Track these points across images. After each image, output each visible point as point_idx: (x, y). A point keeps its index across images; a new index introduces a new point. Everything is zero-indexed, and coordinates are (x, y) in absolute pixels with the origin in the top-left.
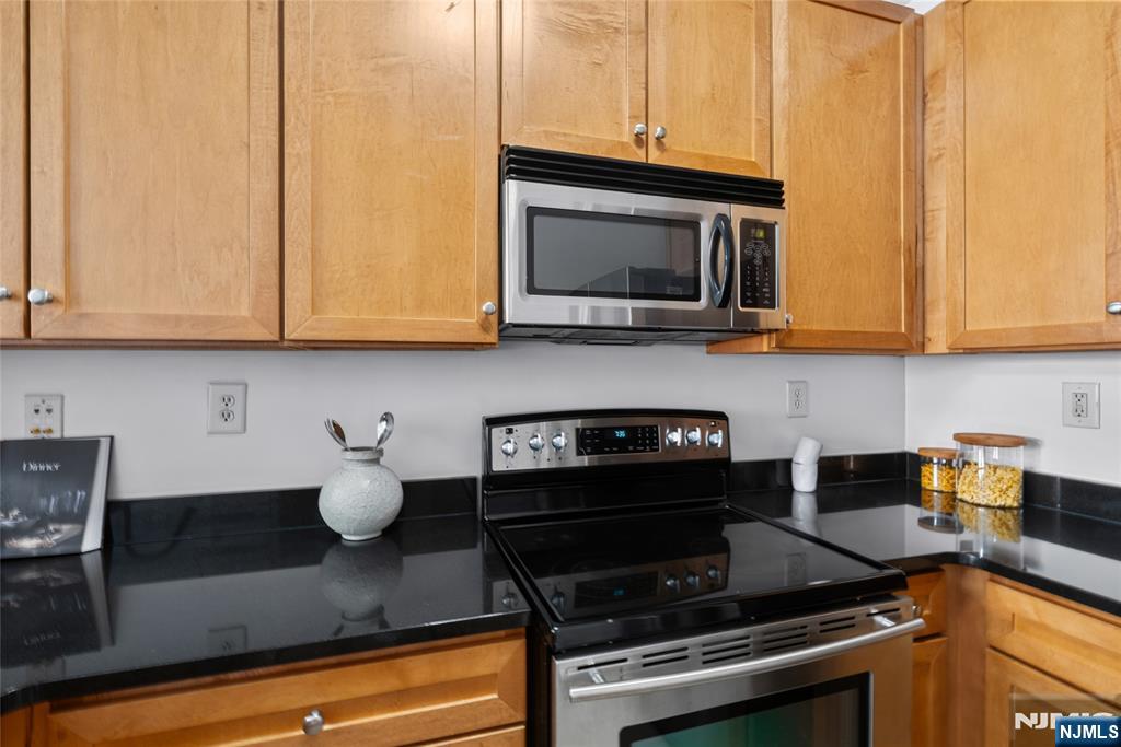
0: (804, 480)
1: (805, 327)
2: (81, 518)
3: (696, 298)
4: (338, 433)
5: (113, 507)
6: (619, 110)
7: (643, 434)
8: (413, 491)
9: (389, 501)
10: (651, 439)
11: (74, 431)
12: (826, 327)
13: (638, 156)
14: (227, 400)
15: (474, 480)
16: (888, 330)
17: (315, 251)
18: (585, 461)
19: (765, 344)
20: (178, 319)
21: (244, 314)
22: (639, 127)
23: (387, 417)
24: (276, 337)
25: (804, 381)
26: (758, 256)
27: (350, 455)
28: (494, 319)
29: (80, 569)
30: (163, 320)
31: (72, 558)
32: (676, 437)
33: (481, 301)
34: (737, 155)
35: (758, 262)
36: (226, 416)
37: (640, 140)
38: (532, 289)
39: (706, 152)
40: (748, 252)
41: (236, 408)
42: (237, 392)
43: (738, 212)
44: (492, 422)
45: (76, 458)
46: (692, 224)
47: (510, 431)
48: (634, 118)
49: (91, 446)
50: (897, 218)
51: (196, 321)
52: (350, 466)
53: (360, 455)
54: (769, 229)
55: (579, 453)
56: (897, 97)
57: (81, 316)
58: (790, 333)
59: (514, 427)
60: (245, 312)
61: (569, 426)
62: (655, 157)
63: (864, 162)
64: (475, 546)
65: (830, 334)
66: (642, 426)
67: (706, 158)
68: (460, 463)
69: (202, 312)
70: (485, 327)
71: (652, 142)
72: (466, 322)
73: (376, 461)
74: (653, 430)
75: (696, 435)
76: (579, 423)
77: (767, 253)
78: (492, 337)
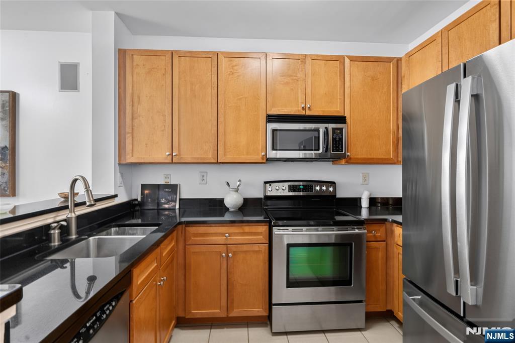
0: (365, 204)
1: (356, 157)
2: (175, 202)
3: (318, 150)
4: (228, 184)
5: (180, 199)
6: (298, 101)
7: (308, 187)
8: (246, 200)
9: (240, 201)
10: (311, 189)
11: (173, 182)
12: (363, 157)
13: (303, 113)
14: (203, 176)
15: (262, 198)
16: (386, 157)
17: (225, 142)
18: (291, 194)
19: (343, 161)
20: (198, 158)
21: (210, 157)
22: (303, 105)
23: (240, 181)
24: (216, 162)
25: (368, 173)
26: (337, 137)
27: (231, 189)
28: (265, 157)
29: (175, 212)
30: (195, 158)
31: (174, 209)
32: (318, 188)
33: (262, 152)
34: (333, 110)
35: (337, 139)
36: (203, 180)
37: (303, 109)
38: (273, 149)
39: (323, 109)
40: (334, 137)
41: (205, 178)
42: (205, 174)
43: (331, 126)
44: (266, 183)
45: (174, 188)
46: (318, 130)
47: (270, 185)
48: (302, 103)
49: (177, 185)
50: (390, 122)
51: (201, 158)
52: (231, 192)
53: (233, 190)
54: (341, 129)
55: (289, 192)
56: (390, 85)
57: (181, 158)
58: (350, 158)
59: (272, 184)
60: (210, 156)
61: (287, 184)
62: (308, 113)
63: (377, 106)
64: (262, 216)
65: (364, 159)
66: (308, 185)
67: (323, 111)
68: (258, 194)
69: (202, 157)
70: (263, 159)
71: (307, 108)
72: (258, 158)
73: (237, 191)
74: (311, 186)
75: (324, 188)
76: (289, 183)
77: (340, 137)
78: (264, 161)
